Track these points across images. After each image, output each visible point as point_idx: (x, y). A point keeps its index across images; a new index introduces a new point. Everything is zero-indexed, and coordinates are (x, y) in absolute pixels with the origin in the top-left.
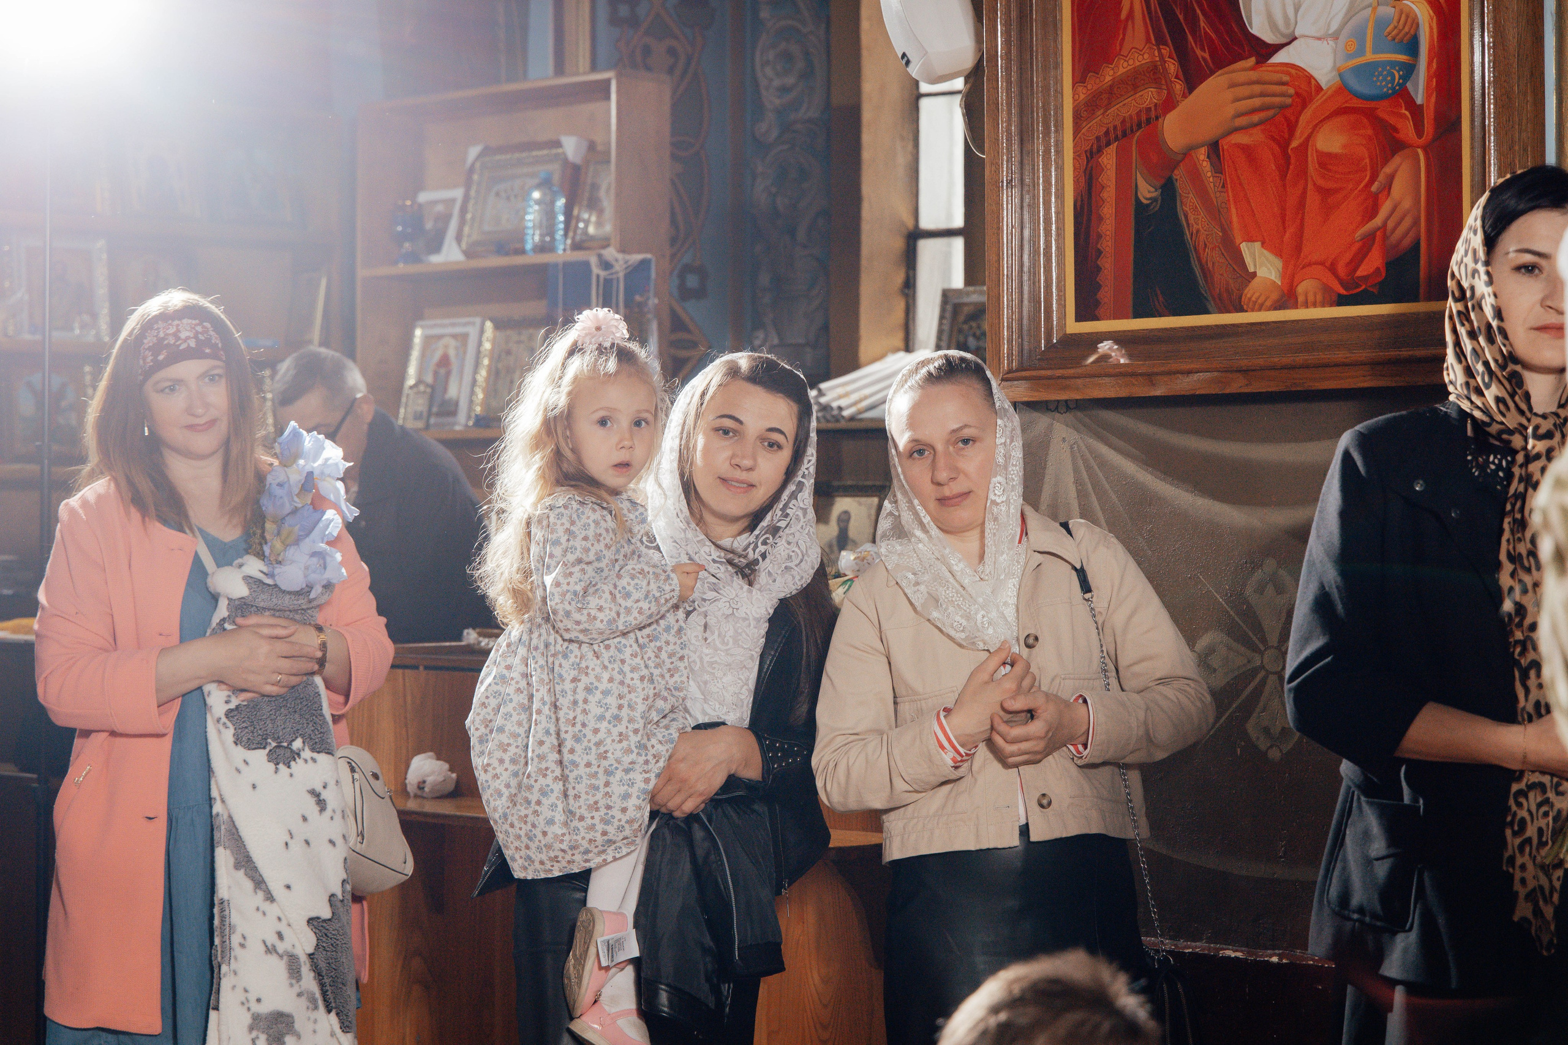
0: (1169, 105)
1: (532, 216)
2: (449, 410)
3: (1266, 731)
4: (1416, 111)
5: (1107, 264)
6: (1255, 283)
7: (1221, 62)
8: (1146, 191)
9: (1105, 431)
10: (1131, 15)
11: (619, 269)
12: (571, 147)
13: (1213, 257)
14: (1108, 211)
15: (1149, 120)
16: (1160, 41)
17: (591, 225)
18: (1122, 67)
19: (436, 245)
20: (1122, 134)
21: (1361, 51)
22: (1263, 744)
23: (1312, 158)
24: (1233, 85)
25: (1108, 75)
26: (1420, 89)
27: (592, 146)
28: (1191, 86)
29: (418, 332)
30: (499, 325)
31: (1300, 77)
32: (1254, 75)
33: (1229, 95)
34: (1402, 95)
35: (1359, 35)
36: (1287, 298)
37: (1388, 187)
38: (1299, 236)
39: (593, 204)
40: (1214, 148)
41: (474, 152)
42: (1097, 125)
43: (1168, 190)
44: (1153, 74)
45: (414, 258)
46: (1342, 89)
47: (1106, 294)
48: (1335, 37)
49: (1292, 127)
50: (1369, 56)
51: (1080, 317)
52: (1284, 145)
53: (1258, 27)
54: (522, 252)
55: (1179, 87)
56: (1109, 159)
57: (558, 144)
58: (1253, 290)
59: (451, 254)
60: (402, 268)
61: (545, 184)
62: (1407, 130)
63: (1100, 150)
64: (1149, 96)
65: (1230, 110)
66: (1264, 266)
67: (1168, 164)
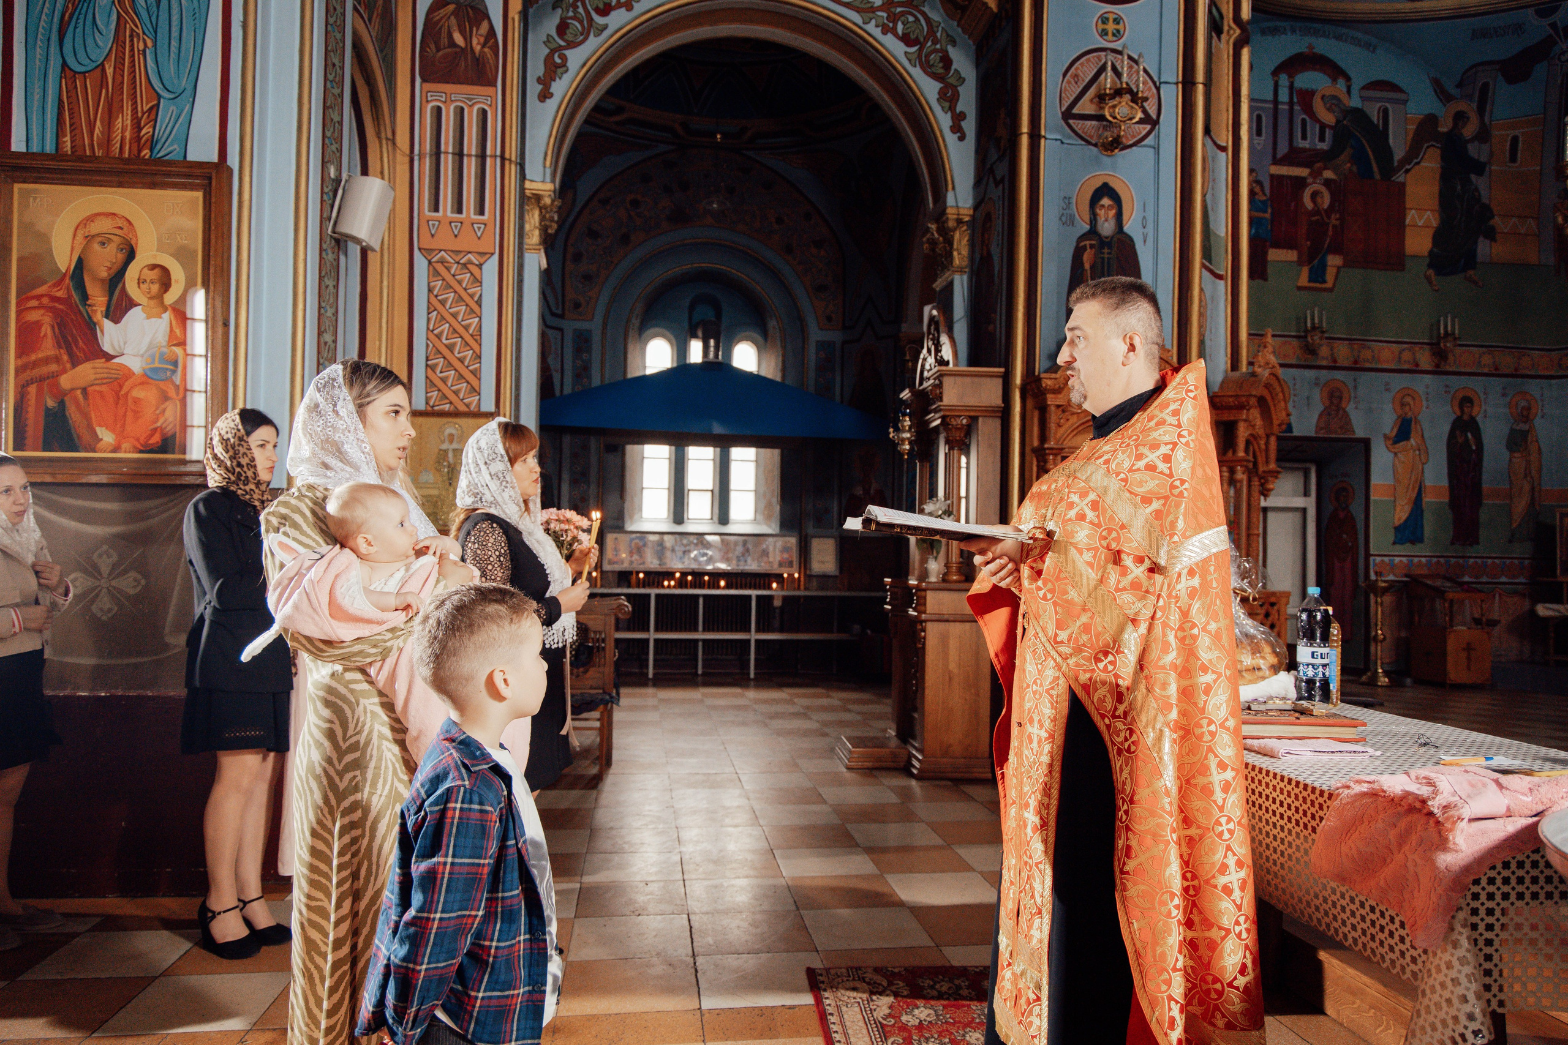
0: (64, 371)
3: (101, 610)
4: (177, 387)
5: (30, 430)
6: (102, 443)
7: (88, 359)
8: (51, 403)
10: (45, 335)
13: (83, 431)
14: (31, 409)
15: (55, 376)
16: (60, 347)
18: (40, 355)
20: (41, 380)
21: (153, 362)
22: (99, 614)
23: (130, 401)
24: (94, 368)
25: (33, 357)
26: (178, 379)
28: (74, 366)
31: (126, 369)
32: (105, 365)
33: (92, 371)
34: (171, 381)
35: (153, 357)
36: (116, 449)
37: (164, 411)
38: (123, 426)
40: (85, 391)
42: (27, 375)
43: (62, 403)
44: (57, 359)
46: (145, 375)
47: (29, 441)
48: (142, 356)
49: (121, 387)
50: (157, 365)
51: (15, 449)
52: (117, 393)
53: (107, 347)
55: (68, 365)
56: (32, 389)
58: (100, 445)
62: (172, 393)
63: (28, 385)
64: (53, 367)
65: (93, 377)
66: (107, 437)
67: (61, 394)
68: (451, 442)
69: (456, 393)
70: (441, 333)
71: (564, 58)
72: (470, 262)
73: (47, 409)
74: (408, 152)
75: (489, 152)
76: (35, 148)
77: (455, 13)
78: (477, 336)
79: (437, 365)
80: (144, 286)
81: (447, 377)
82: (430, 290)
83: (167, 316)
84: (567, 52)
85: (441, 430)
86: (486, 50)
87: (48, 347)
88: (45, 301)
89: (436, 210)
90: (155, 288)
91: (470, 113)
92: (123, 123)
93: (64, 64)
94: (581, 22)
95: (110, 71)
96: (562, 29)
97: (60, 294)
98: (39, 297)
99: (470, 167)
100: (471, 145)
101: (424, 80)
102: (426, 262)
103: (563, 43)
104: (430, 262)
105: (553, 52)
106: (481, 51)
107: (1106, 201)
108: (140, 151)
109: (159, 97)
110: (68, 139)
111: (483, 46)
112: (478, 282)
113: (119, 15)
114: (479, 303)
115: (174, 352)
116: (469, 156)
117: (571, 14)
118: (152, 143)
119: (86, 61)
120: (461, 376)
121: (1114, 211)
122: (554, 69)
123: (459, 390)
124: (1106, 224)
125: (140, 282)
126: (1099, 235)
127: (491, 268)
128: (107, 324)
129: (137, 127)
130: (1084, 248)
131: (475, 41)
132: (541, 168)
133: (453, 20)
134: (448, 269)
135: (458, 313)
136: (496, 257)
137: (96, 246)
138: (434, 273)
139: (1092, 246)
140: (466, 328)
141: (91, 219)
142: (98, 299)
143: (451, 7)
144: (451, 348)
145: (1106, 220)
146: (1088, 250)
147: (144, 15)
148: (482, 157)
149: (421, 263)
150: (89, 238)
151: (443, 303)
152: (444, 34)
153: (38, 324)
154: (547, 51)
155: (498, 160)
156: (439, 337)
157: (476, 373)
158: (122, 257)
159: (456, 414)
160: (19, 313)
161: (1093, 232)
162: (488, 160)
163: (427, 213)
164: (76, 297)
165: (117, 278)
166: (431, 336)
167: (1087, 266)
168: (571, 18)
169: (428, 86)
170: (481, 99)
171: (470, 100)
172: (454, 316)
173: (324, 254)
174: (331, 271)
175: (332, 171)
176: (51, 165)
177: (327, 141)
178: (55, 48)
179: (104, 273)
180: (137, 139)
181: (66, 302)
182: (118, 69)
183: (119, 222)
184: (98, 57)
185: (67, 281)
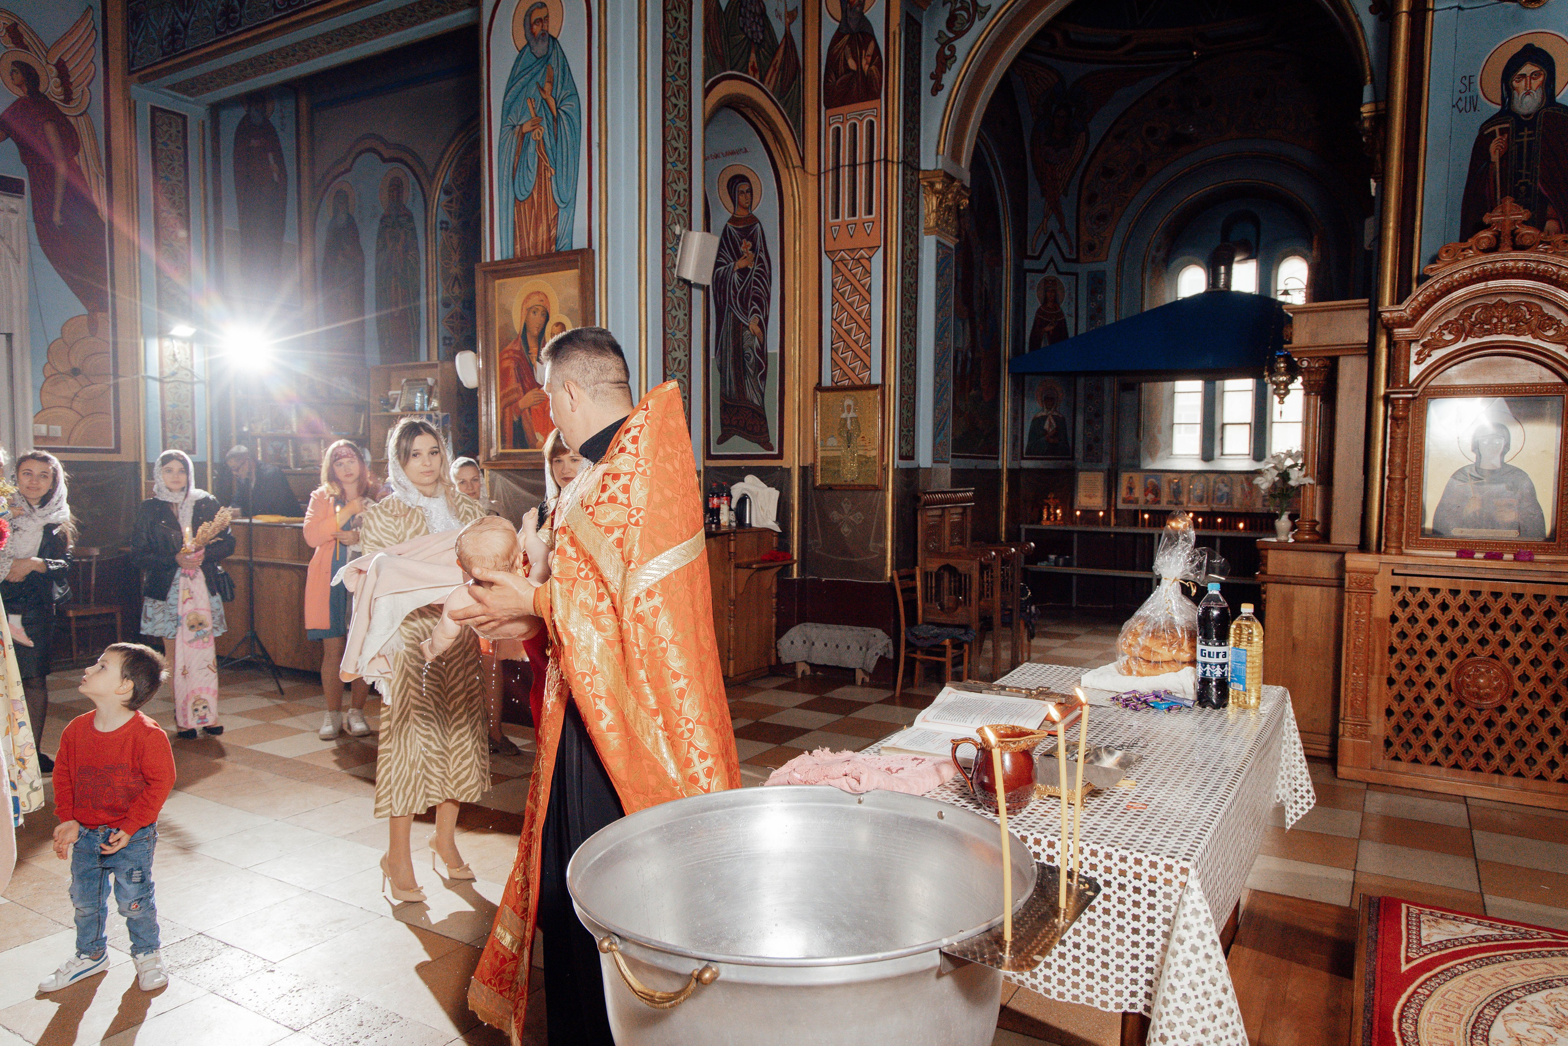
0: (520, 398)
1: (418, 400)
6: (538, 442)
7: (530, 389)
8: (516, 419)
9: (509, 477)
10: (512, 375)
11: (440, 417)
12: (430, 381)
13: (530, 436)
14: (508, 423)
15: (516, 401)
16: (518, 383)
17: (435, 403)
18: (510, 388)
19: (393, 407)
20: (510, 404)
24: (533, 394)
27: (436, 381)
28: (525, 392)
33: (532, 396)
39: (435, 397)
41: (404, 380)
42: (506, 401)
43: (520, 420)
44: (517, 390)
45: (387, 411)
47: (507, 443)
49: (544, 407)
51: (502, 448)
53: (538, 381)
55: (522, 394)
56: (507, 410)
57: (425, 380)
58: (537, 444)
59: (397, 410)
60: (383, 413)
61: (421, 392)
63: (505, 408)
64: (516, 396)
65: (533, 400)
66: (540, 438)
67: (520, 413)
68: (849, 412)
69: (853, 370)
70: (842, 320)
71: (953, 49)
72: (863, 258)
73: (514, 423)
74: (816, 173)
75: (875, 158)
76: (505, 257)
77: (849, 42)
78: (868, 321)
79: (838, 348)
81: (846, 357)
82: (833, 286)
84: (956, 43)
85: (843, 402)
86: (873, 67)
87: (514, 384)
88: (511, 353)
89: (837, 217)
91: (861, 127)
92: (543, 228)
93: (516, 197)
94: (967, 11)
95: (535, 196)
96: (951, 22)
97: (517, 348)
98: (507, 352)
99: (862, 173)
100: (862, 157)
101: (827, 108)
102: (830, 263)
103: (951, 35)
104: (833, 262)
105: (943, 46)
106: (870, 70)
107: (1528, 69)
108: (550, 246)
109: (558, 208)
110: (518, 246)
111: (870, 65)
112: (868, 273)
113: (539, 157)
114: (869, 291)
116: (861, 164)
117: (959, 5)
118: (556, 240)
119: (524, 192)
120: (857, 356)
121: (1541, 79)
122: (944, 61)
123: (855, 368)
124: (1528, 98)
125: (552, 335)
126: (1517, 116)
127: (878, 258)
128: (538, 364)
129: (549, 231)
130: (1493, 135)
131: (864, 62)
132: (934, 157)
133: (848, 49)
134: (846, 266)
135: (854, 302)
136: (882, 249)
137: (532, 314)
138: (836, 271)
139: (1502, 132)
140: (859, 314)
141: (528, 297)
142: (534, 350)
143: (846, 38)
144: (848, 332)
145: (1528, 93)
146: (1498, 137)
147: (550, 152)
148: (870, 163)
149: (827, 263)
150: (529, 310)
151: (842, 295)
152: (841, 64)
153: (508, 369)
154: (939, 46)
155: (883, 163)
156: (840, 324)
157: (867, 352)
158: (543, 319)
159: (854, 388)
160: (501, 362)
161: (1507, 110)
162: (875, 165)
163: (831, 221)
164: (524, 350)
165: (541, 335)
166: (836, 325)
167: (1495, 158)
168: (959, 9)
169: (829, 111)
170: (869, 112)
171: (861, 115)
172: (851, 304)
173: (669, 294)
174: (679, 305)
175: (677, 229)
176: (507, 266)
177: (669, 209)
178: (511, 188)
179: (536, 332)
180: (549, 239)
181: (520, 352)
182: (539, 194)
183: (542, 297)
184: (530, 188)
185: (520, 339)
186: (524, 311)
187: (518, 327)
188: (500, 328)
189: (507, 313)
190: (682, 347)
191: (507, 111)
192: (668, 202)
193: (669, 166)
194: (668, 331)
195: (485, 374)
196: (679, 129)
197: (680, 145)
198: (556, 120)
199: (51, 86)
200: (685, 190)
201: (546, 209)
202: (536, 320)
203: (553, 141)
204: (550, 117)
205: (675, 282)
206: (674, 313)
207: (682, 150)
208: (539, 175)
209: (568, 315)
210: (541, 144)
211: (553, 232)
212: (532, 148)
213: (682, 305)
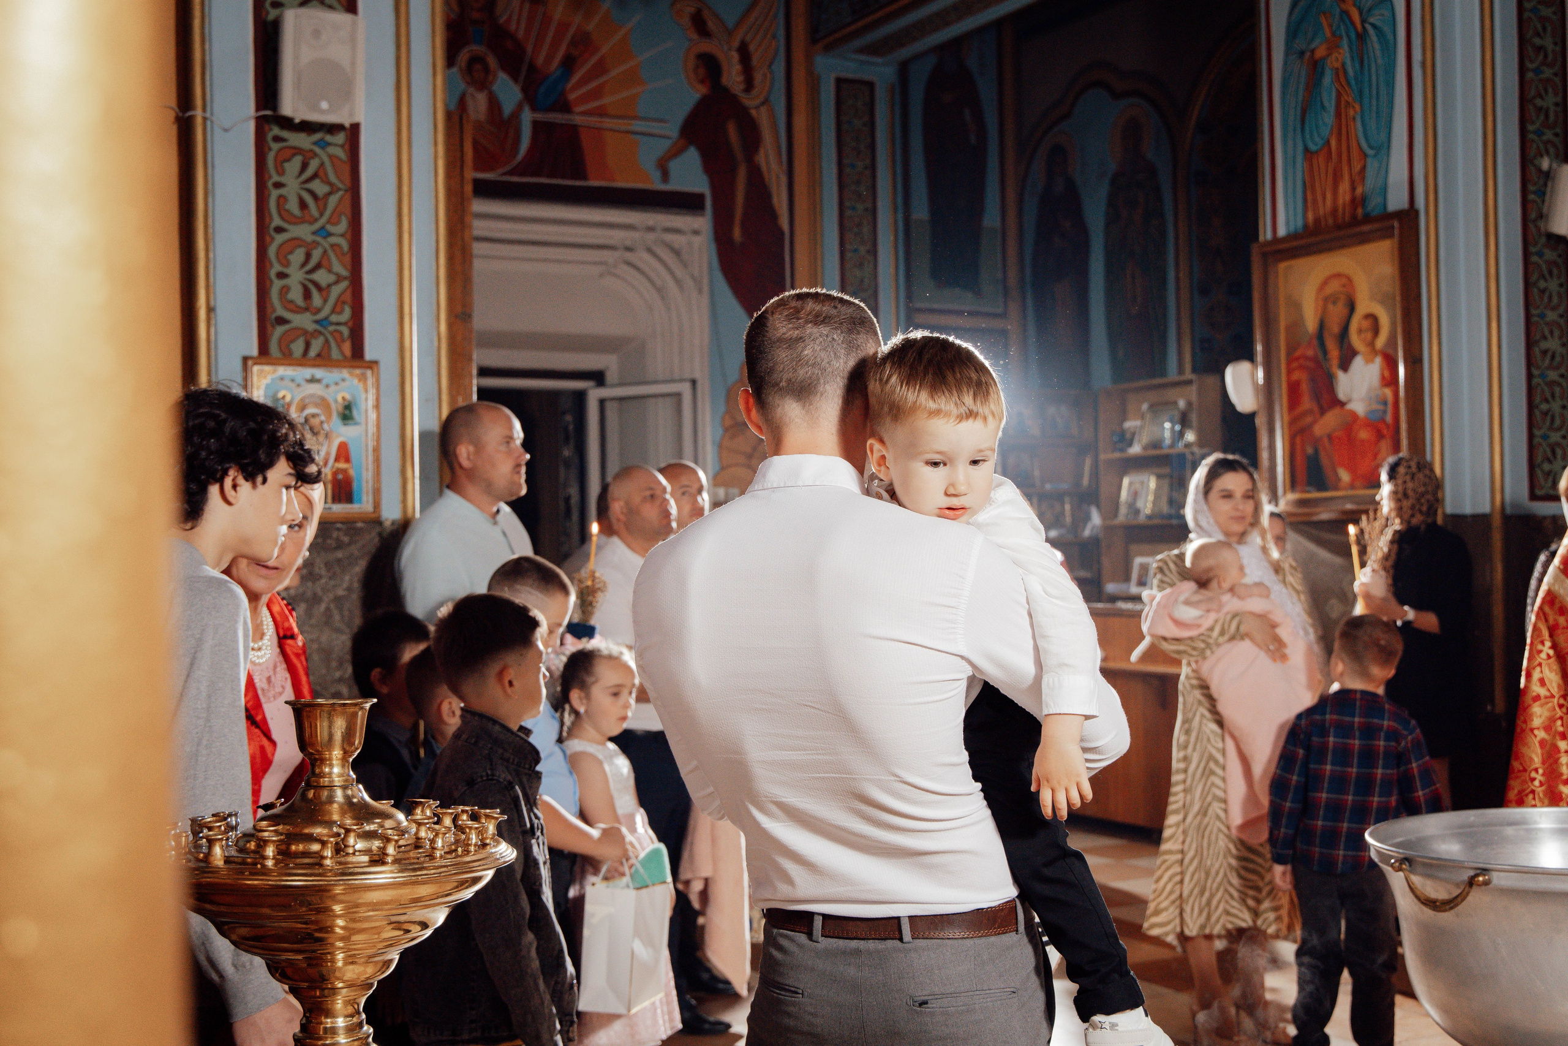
0: (1315, 422)
1: (1167, 433)
2: (1137, 512)
4: (1388, 426)
5: (1298, 475)
6: (1342, 482)
7: (1330, 407)
8: (1310, 451)
9: (1302, 533)
10: (1304, 391)
12: (1182, 404)
13: (1330, 473)
14: (1299, 457)
15: (1310, 427)
16: (1313, 400)
17: (1190, 437)
18: (1301, 409)
19: (1130, 444)
21: (1371, 406)
23: (1357, 441)
24: (1334, 416)
25: (1297, 411)
26: (1389, 418)
28: (1323, 413)
29: (1126, 481)
30: (1159, 477)
31: (1354, 415)
32: (1339, 413)
33: (1333, 419)
34: (1383, 421)
35: (1371, 400)
36: (1352, 486)
38: (1355, 465)
39: (1191, 427)
40: (1329, 437)
41: (1146, 406)
43: (1316, 451)
44: (1310, 412)
45: (1122, 450)
46: (1366, 418)
47: (1298, 485)
48: (1364, 400)
49: (1351, 431)
50: (1374, 407)
52: (1349, 437)
53: (1341, 395)
54: (1161, 448)
55: (1319, 416)
56: (1298, 440)
57: (1175, 403)
58: (1342, 484)
59: (1136, 449)
60: (1117, 455)
61: (1171, 421)
62: (1385, 432)
63: (1296, 436)
65: (1333, 424)
66: (1345, 476)
67: (1316, 443)
73: (1308, 457)
76: (1292, 229)
80: (1363, 335)
83: (1378, 361)
87: (1307, 403)
88: (1302, 361)
90: (1369, 335)
92: (1344, 187)
93: (1306, 150)
95: (1333, 143)
97: (1310, 353)
98: (1297, 359)
108: (1355, 210)
109: (1365, 155)
110: (1310, 214)
113: (1338, 91)
115: (1384, 394)
118: (1364, 200)
119: (1317, 139)
125: (1360, 331)
128: (1340, 375)
129: (1353, 189)
137: (1330, 307)
141: (1325, 283)
142: (1334, 353)
147: (1353, 82)
150: (1326, 300)
153: (1298, 383)
158: (1347, 312)
160: (1288, 375)
164: (1320, 356)
165: (1344, 334)
173: (1534, 259)
174: (1551, 273)
175: (1545, 164)
176: (1295, 243)
177: (1531, 136)
178: (1299, 136)
179: (1336, 329)
180: (1353, 200)
181: (1314, 359)
182: (1339, 140)
183: (1344, 281)
184: (1325, 132)
185: (1315, 342)
186: (1321, 303)
187: (1311, 323)
188: (1288, 328)
189: (1296, 306)
190: (1557, 333)
191: (1292, 33)
192: (1530, 128)
193: (1530, 75)
194: (1534, 312)
195: (1268, 391)
196: (1543, 20)
197: (1548, 43)
198: (1362, 37)
199: (732, 77)
200: (1557, 104)
201: (1349, 160)
202: (1337, 312)
203: (1357, 66)
204: (1353, 35)
205: (1543, 240)
206: (1542, 284)
207: (1550, 47)
208: (1338, 114)
209: (1382, 302)
210: (1340, 73)
211: (1359, 191)
212: (1328, 79)
213: (1555, 271)
